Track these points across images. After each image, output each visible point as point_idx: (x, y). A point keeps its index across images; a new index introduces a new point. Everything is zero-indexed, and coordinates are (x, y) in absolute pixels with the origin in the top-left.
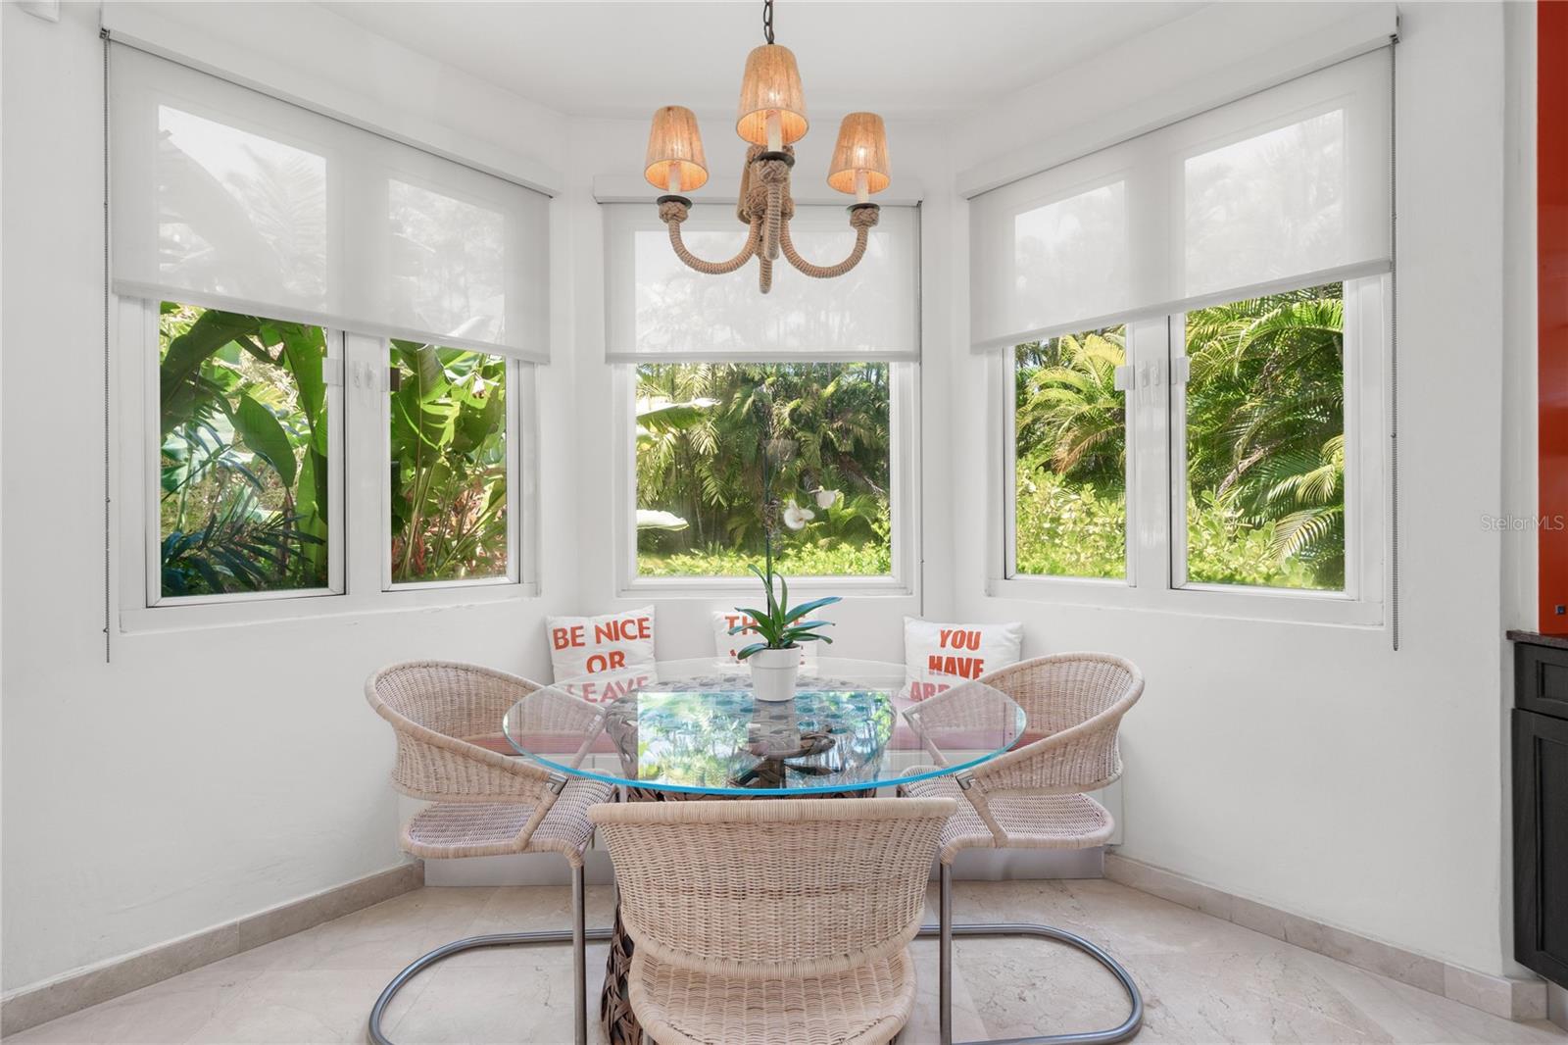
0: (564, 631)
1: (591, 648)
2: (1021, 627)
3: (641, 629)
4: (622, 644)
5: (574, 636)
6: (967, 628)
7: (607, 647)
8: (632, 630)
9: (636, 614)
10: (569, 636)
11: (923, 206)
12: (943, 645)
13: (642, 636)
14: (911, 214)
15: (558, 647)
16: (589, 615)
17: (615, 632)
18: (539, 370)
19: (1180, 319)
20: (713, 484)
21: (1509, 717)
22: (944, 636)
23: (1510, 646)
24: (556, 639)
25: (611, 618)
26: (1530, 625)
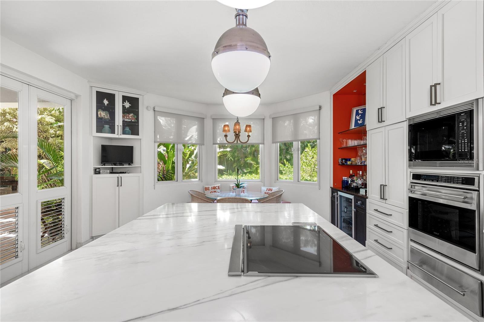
0: (206, 188)
1: (211, 190)
2: (279, 188)
3: (218, 188)
4: (216, 190)
5: (208, 189)
6: (271, 188)
7: (213, 190)
8: (217, 188)
9: (218, 185)
10: (207, 189)
11: (265, 119)
12: (267, 190)
13: (219, 189)
14: (263, 120)
15: (206, 190)
16: (210, 186)
17: (214, 188)
18: (202, 146)
19: (300, 142)
20: (229, 154)
21: (331, 198)
22: (267, 189)
23: (331, 189)
24: (205, 189)
25: (214, 186)
26: (332, 186)
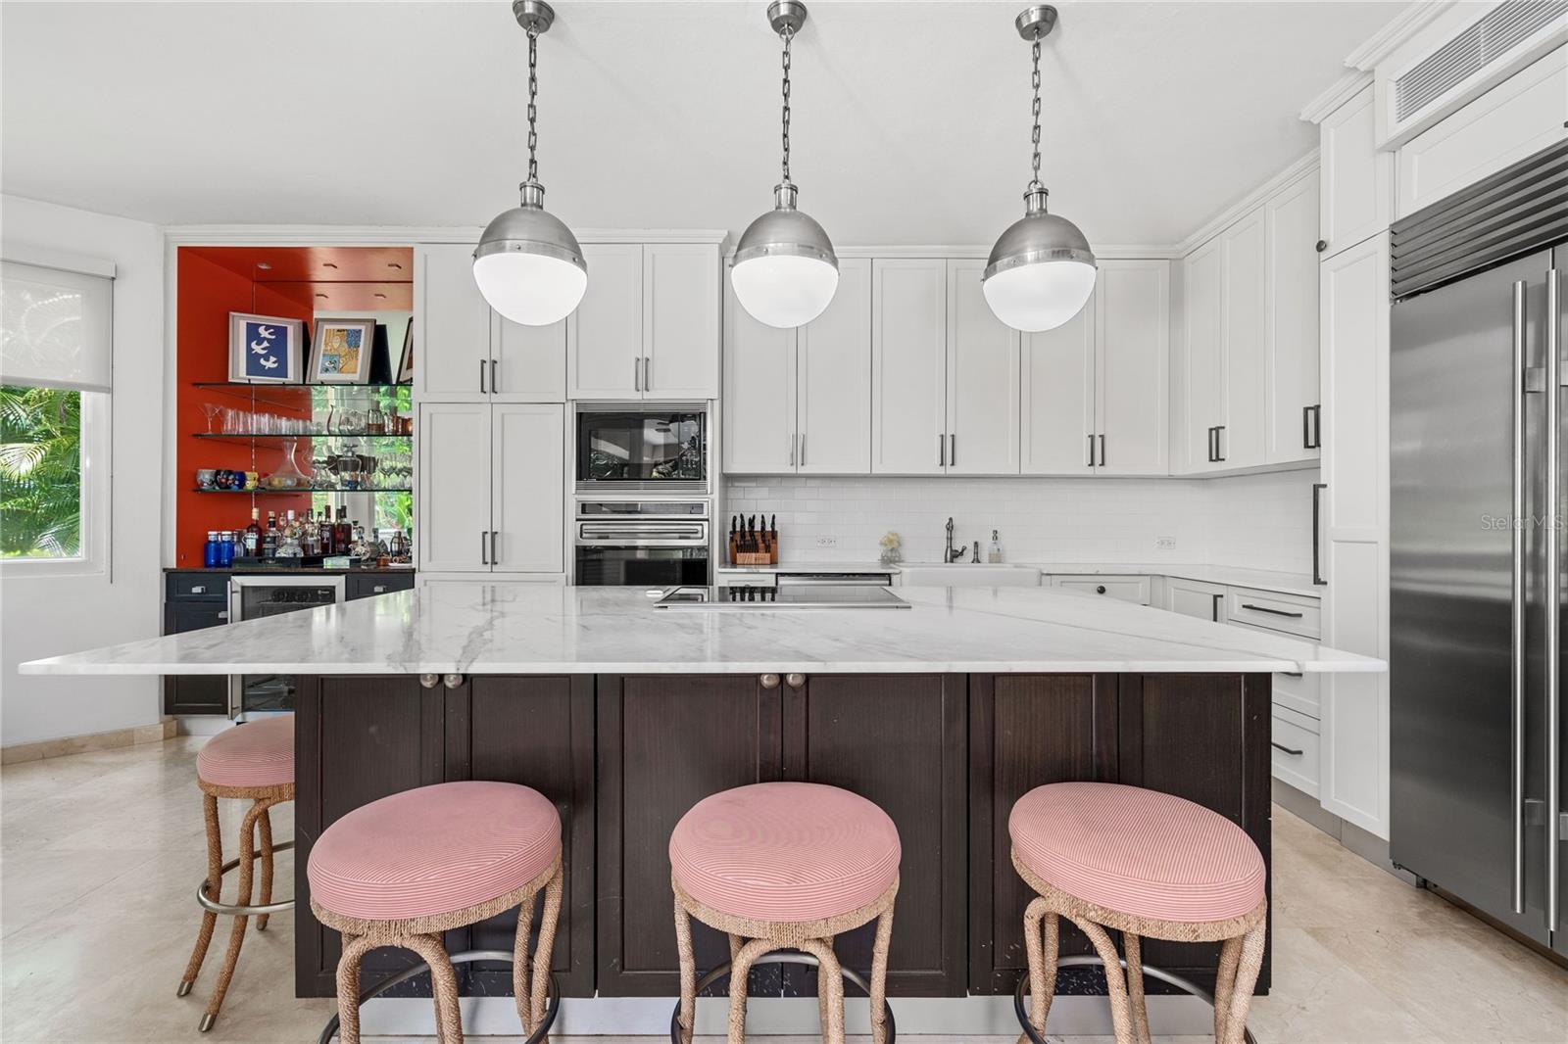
21: (163, 606)
26: (173, 564)
